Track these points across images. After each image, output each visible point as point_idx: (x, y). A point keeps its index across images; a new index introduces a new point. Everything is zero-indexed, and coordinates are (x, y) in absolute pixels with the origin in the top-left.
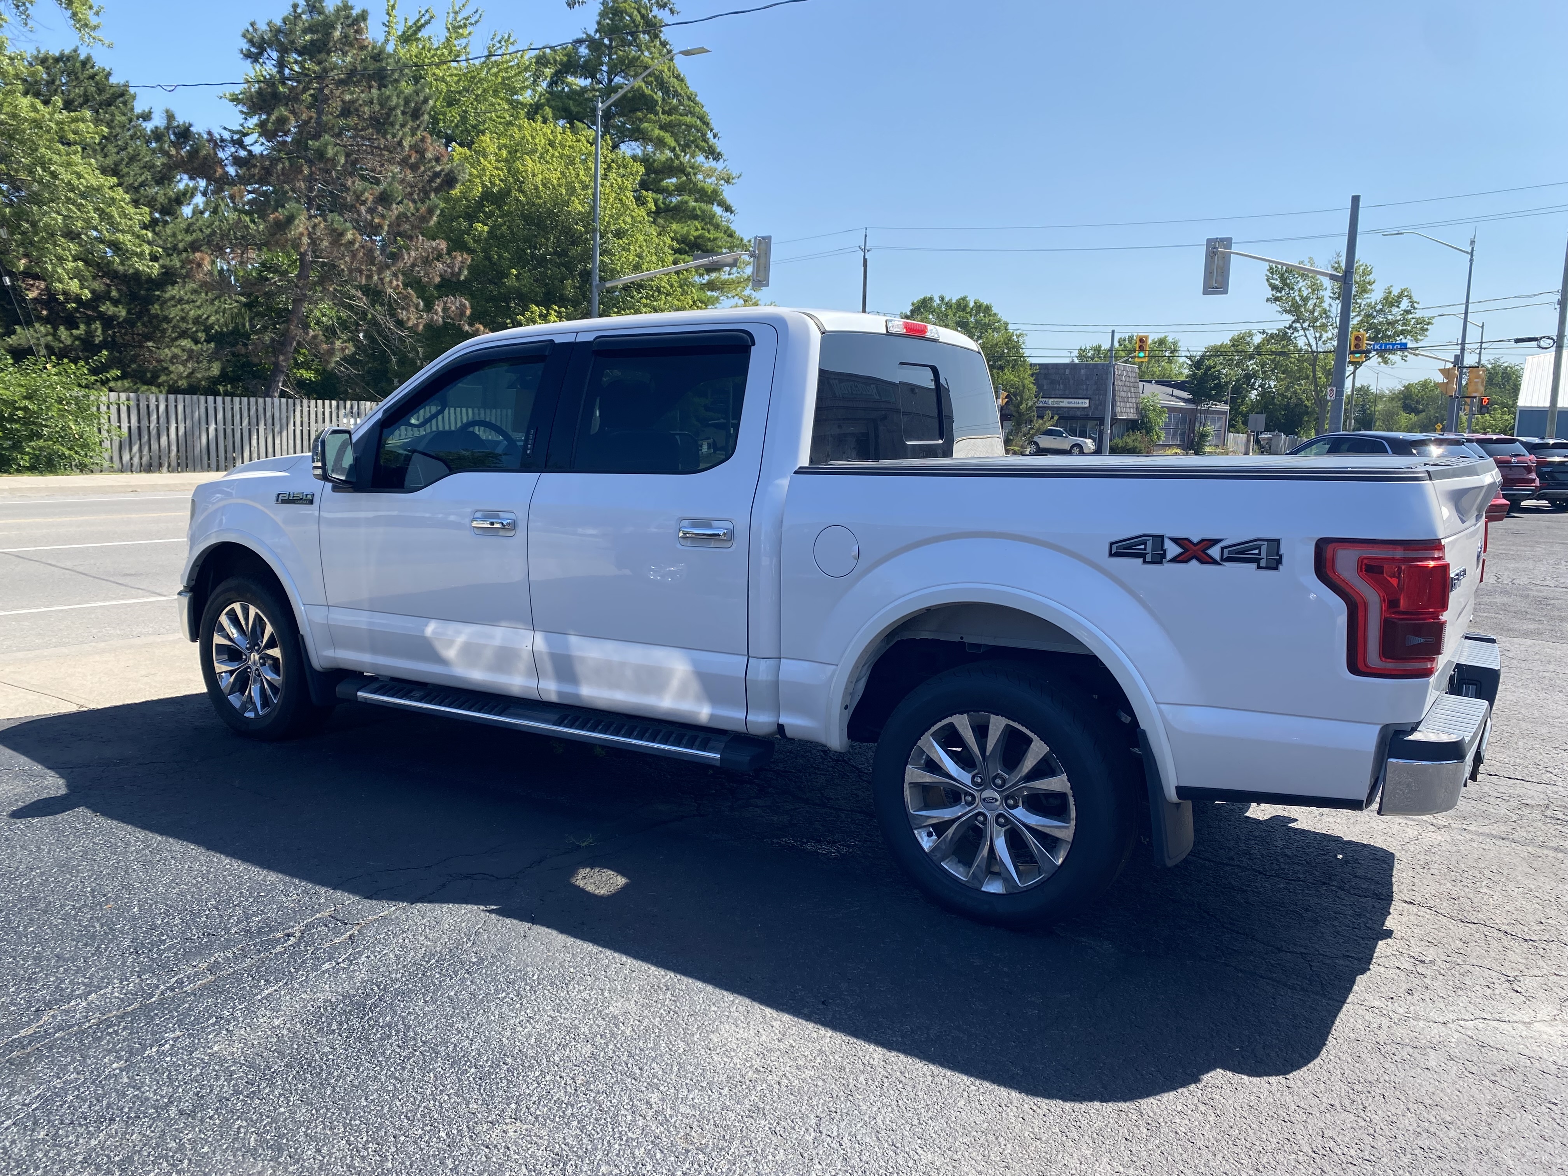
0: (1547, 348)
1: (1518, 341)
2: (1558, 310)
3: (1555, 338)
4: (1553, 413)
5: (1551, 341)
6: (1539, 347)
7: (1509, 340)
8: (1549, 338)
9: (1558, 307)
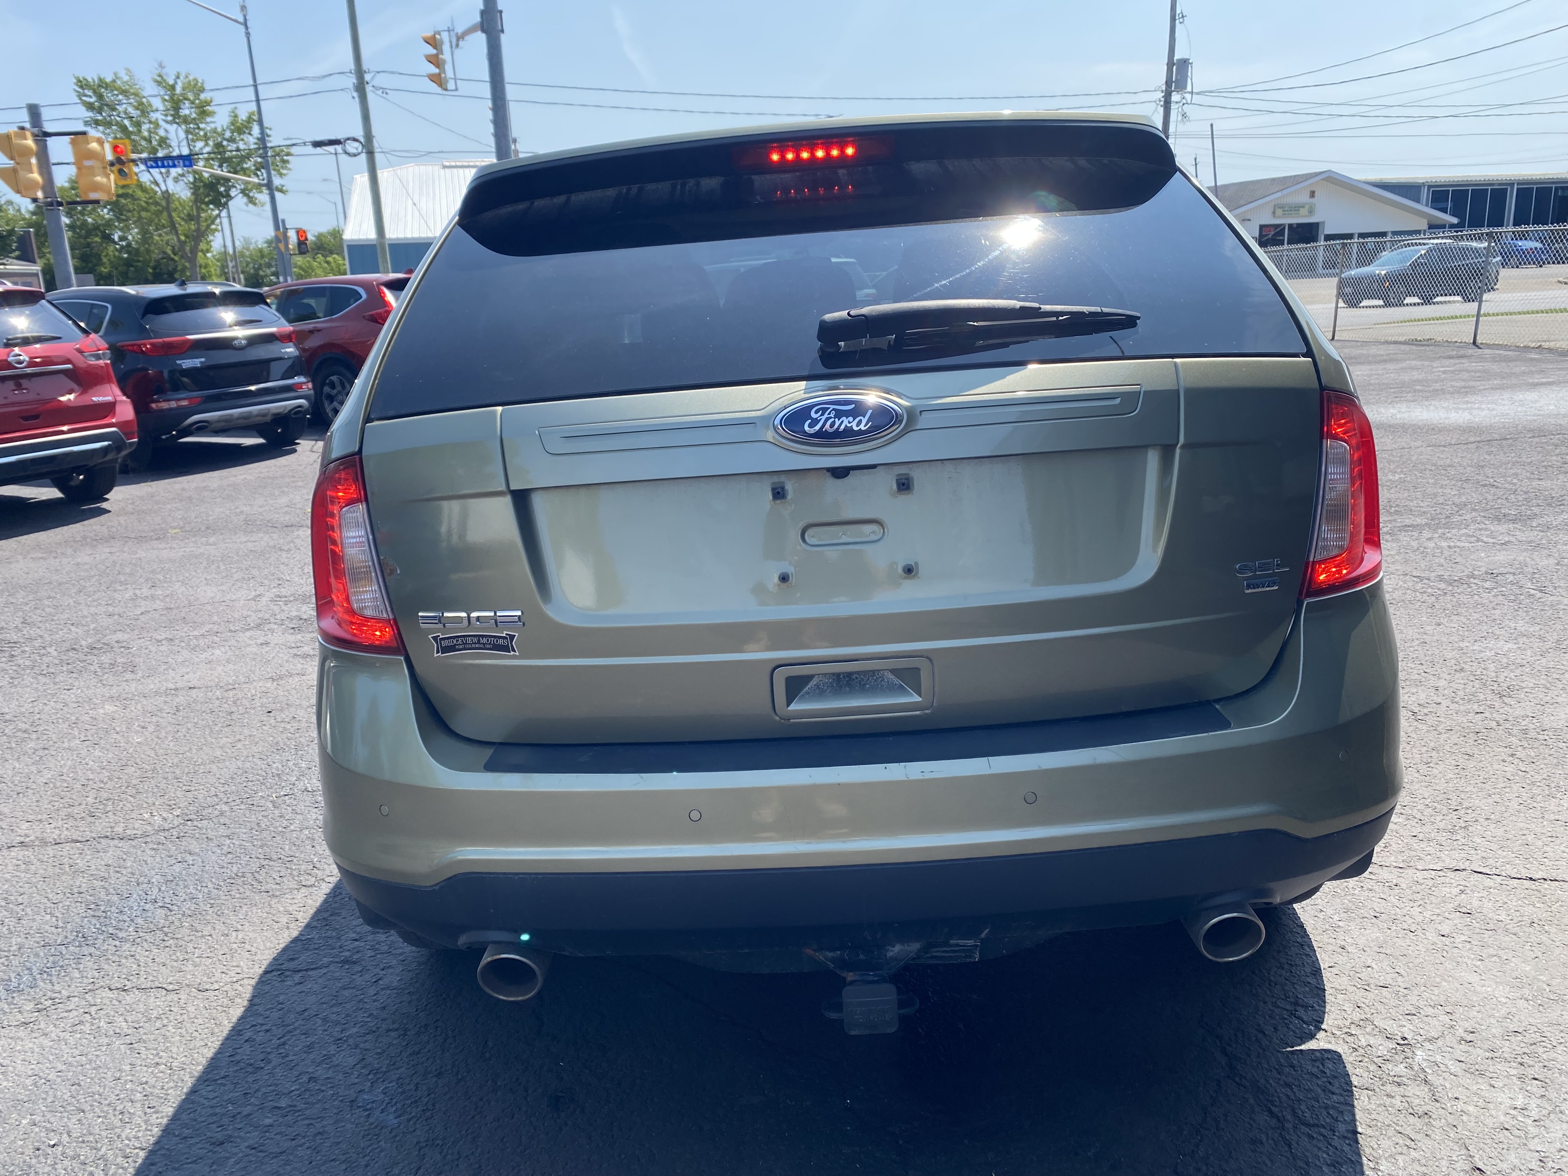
0: (355, 155)
1: (317, 144)
2: (357, 99)
3: (362, 140)
4: (382, 245)
5: (356, 144)
6: (346, 153)
7: (305, 143)
8: (355, 140)
9: (355, 94)
